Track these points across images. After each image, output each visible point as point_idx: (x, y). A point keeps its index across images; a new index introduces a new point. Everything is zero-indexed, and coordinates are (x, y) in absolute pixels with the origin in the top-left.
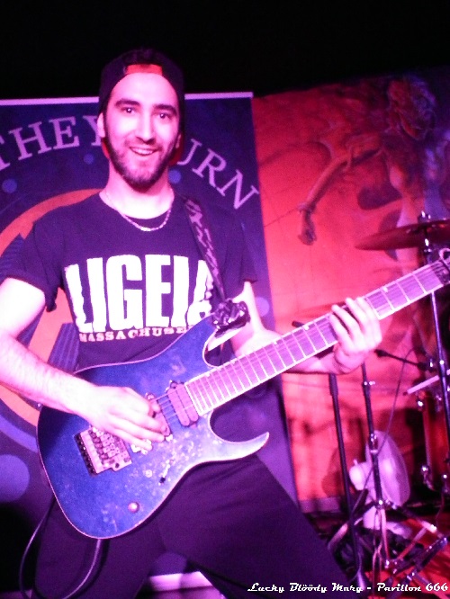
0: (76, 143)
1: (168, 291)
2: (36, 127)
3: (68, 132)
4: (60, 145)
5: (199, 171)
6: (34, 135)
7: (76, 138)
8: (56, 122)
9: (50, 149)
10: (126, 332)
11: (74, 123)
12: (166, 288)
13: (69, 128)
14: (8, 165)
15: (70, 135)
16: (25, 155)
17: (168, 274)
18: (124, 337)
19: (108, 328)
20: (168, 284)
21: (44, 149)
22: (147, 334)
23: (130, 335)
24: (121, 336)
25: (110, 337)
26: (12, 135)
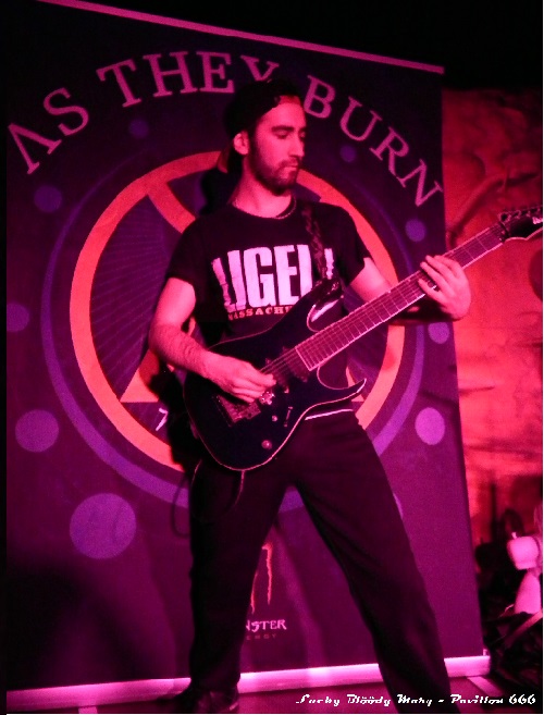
0: (230, 89)
1: (295, 273)
2: (180, 56)
3: (221, 71)
4: (209, 88)
5: (377, 152)
6: (175, 66)
7: (230, 82)
8: (206, 56)
9: (195, 90)
10: (263, 308)
11: (228, 62)
12: (293, 271)
13: (221, 67)
14: (139, 100)
15: (222, 77)
16: (162, 92)
17: (293, 259)
18: (262, 313)
19: (248, 306)
20: (295, 268)
21: (188, 88)
22: (282, 312)
23: (267, 311)
24: (259, 312)
25: (250, 313)
26: (147, 62)
